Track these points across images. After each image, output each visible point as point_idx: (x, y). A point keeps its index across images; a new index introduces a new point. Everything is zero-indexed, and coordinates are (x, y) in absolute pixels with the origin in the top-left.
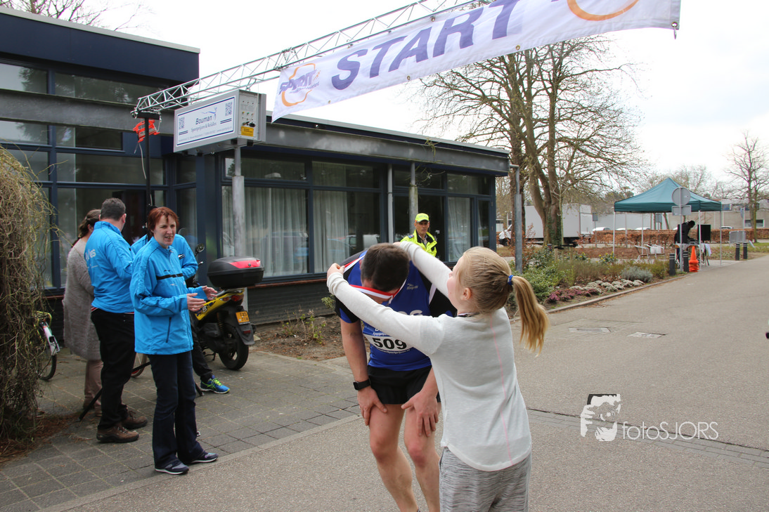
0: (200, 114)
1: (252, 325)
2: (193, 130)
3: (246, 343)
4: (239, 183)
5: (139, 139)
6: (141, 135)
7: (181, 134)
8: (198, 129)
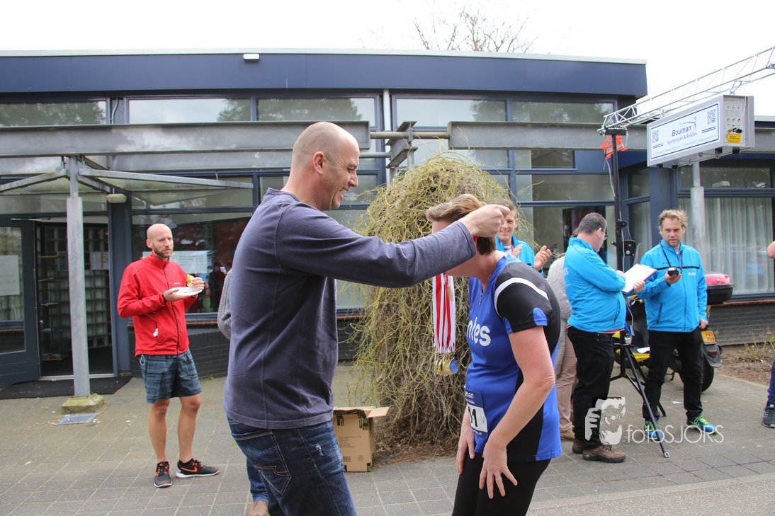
0: (677, 125)
1: (719, 346)
2: (669, 143)
3: (712, 365)
4: (698, 194)
5: (606, 155)
6: (608, 152)
7: (654, 147)
8: (674, 141)
